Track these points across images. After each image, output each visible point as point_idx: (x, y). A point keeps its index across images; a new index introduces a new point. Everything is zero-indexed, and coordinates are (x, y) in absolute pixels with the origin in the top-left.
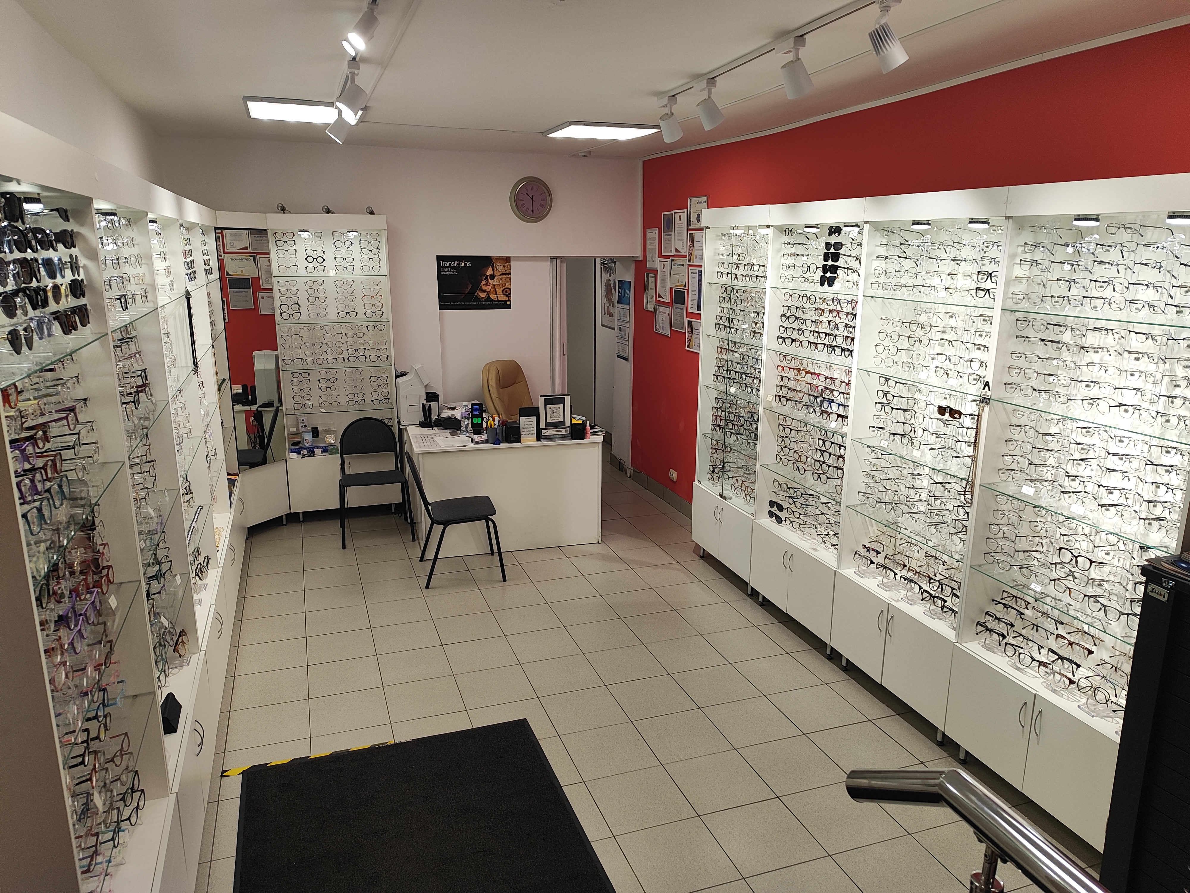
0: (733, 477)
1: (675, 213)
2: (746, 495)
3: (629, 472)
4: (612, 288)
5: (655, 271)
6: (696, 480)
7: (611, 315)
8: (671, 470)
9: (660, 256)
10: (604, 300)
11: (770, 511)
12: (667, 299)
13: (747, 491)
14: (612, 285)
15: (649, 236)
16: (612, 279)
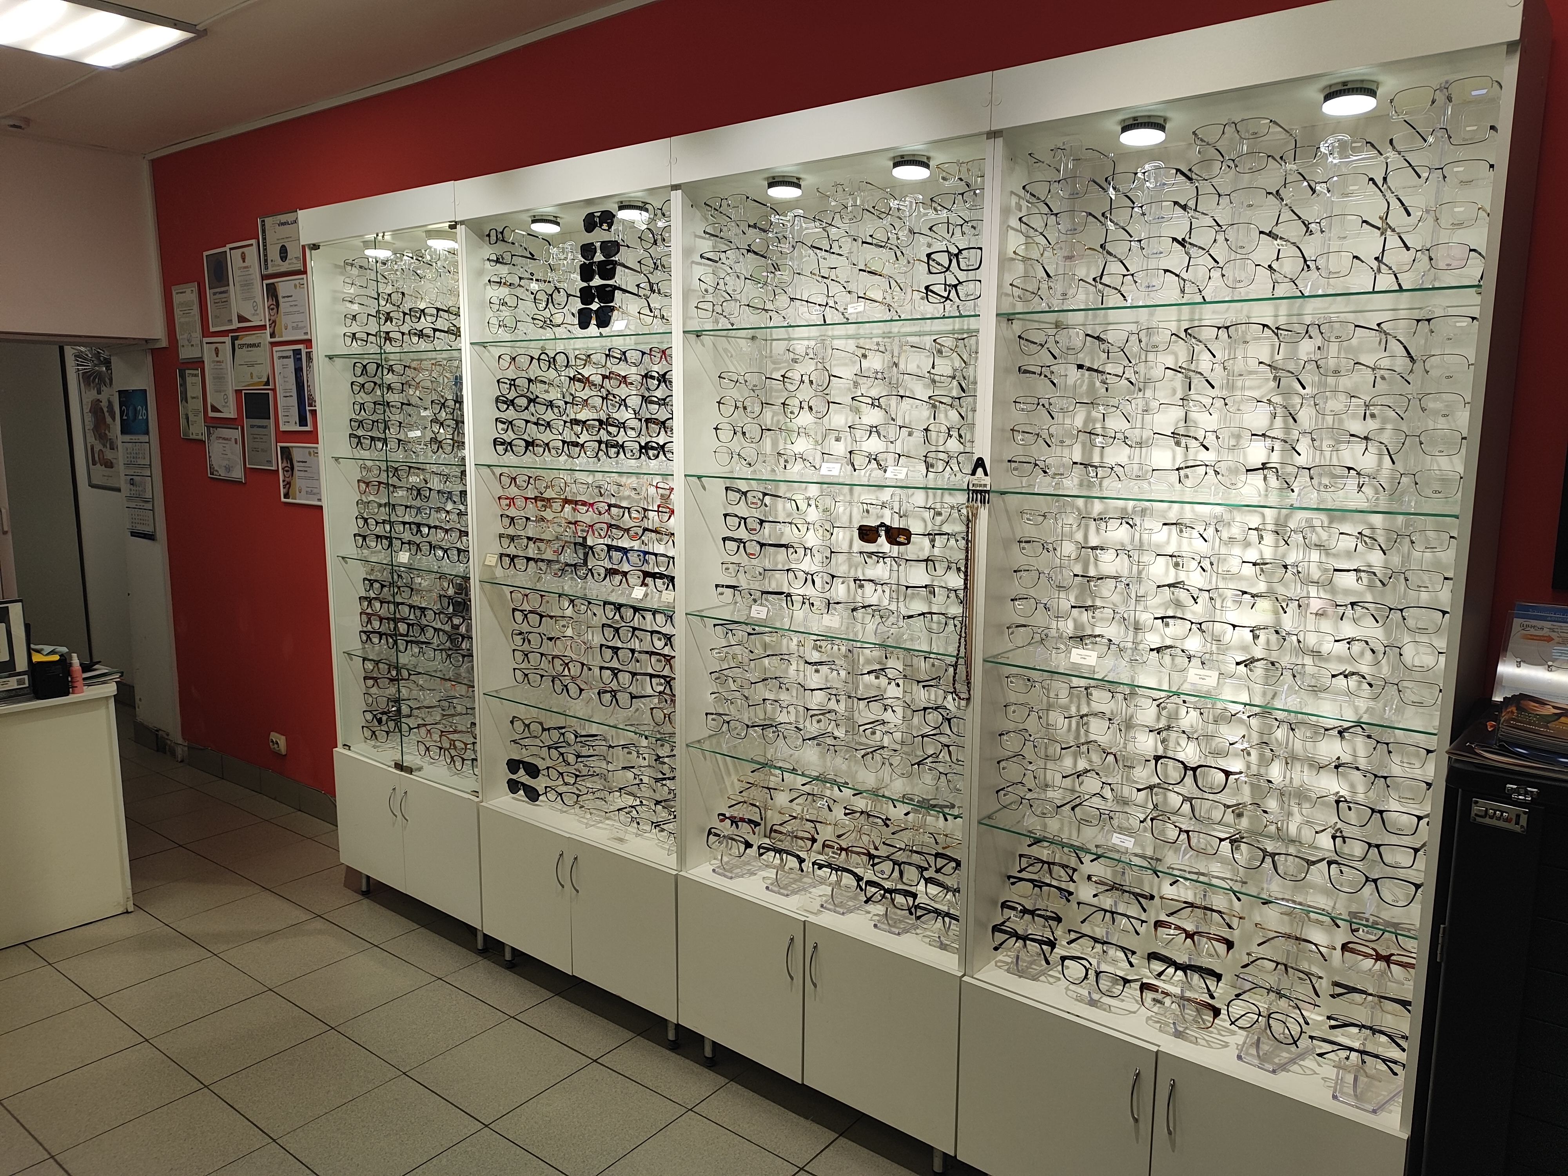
0: (419, 727)
1: (231, 249)
2: (452, 757)
3: (179, 751)
4: (107, 414)
5: (198, 363)
6: (340, 744)
7: (109, 465)
8: (272, 733)
9: (206, 333)
10: (91, 439)
11: (510, 782)
12: (230, 412)
13: (455, 748)
14: (105, 410)
15: (177, 299)
16: (103, 397)
